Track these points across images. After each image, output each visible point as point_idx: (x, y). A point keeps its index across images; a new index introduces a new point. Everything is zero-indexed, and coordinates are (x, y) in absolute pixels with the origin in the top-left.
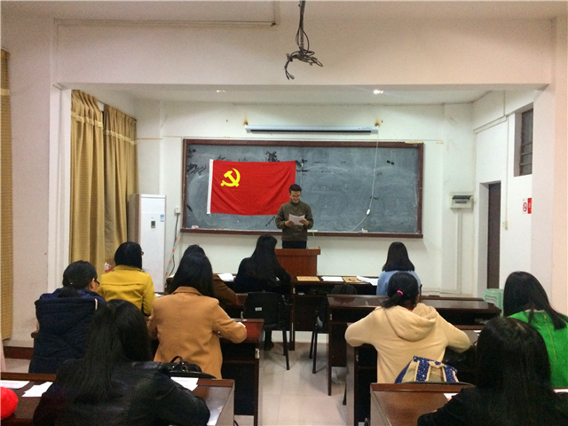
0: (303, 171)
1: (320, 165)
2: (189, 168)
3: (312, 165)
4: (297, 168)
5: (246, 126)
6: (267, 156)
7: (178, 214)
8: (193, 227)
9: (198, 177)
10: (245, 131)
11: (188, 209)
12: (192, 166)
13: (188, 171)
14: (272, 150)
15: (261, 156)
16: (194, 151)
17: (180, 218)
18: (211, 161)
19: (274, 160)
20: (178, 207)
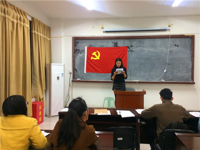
0: (131, 51)
1: (140, 48)
2: (75, 51)
3: (136, 48)
4: (128, 50)
5: (103, 30)
6: (113, 44)
7: (71, 73)
8: (78, 79)
9: (80, 55)
10: (102, 32)
11: (75, 71)
12: (77, 50)
13: (75, 52)
14: (115, 41)
15: (110, 44)
16: (78, 43)
17: (72, 75)
18: (86, 47)
19: (116, 46)
20: (71, 70)
